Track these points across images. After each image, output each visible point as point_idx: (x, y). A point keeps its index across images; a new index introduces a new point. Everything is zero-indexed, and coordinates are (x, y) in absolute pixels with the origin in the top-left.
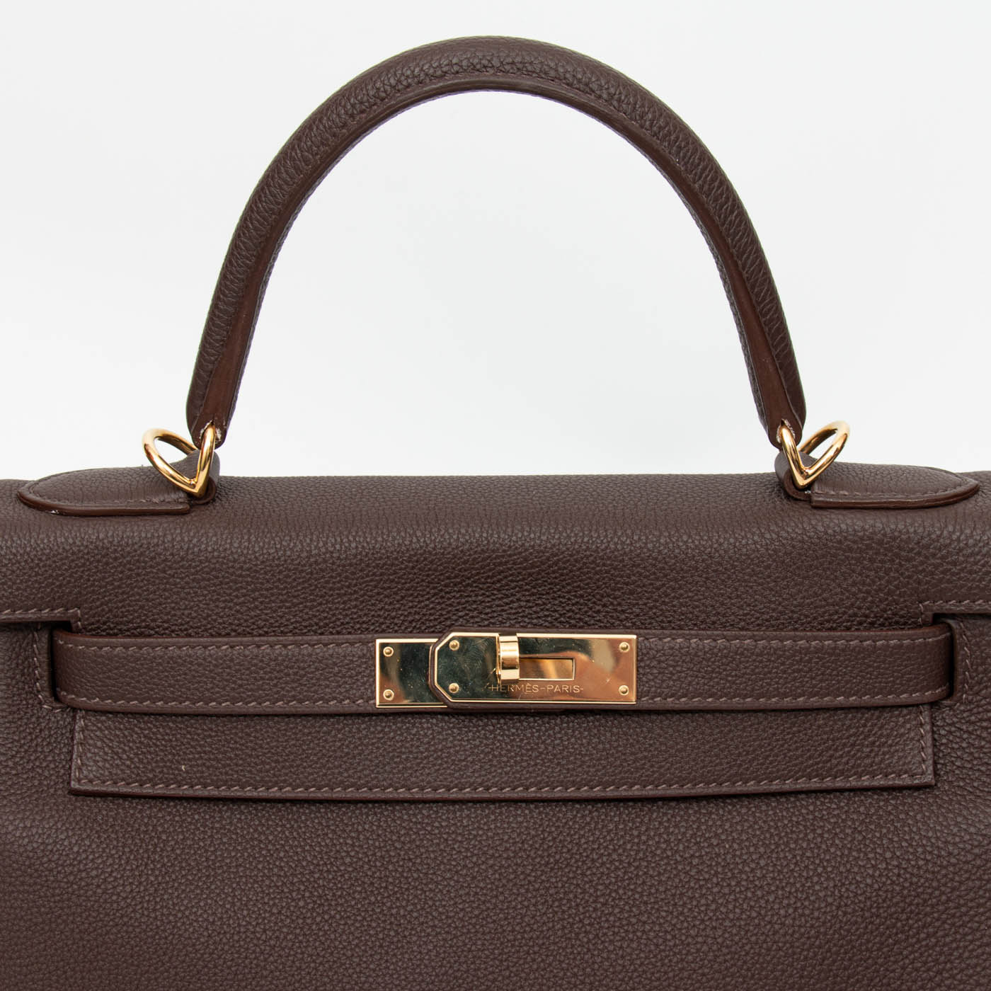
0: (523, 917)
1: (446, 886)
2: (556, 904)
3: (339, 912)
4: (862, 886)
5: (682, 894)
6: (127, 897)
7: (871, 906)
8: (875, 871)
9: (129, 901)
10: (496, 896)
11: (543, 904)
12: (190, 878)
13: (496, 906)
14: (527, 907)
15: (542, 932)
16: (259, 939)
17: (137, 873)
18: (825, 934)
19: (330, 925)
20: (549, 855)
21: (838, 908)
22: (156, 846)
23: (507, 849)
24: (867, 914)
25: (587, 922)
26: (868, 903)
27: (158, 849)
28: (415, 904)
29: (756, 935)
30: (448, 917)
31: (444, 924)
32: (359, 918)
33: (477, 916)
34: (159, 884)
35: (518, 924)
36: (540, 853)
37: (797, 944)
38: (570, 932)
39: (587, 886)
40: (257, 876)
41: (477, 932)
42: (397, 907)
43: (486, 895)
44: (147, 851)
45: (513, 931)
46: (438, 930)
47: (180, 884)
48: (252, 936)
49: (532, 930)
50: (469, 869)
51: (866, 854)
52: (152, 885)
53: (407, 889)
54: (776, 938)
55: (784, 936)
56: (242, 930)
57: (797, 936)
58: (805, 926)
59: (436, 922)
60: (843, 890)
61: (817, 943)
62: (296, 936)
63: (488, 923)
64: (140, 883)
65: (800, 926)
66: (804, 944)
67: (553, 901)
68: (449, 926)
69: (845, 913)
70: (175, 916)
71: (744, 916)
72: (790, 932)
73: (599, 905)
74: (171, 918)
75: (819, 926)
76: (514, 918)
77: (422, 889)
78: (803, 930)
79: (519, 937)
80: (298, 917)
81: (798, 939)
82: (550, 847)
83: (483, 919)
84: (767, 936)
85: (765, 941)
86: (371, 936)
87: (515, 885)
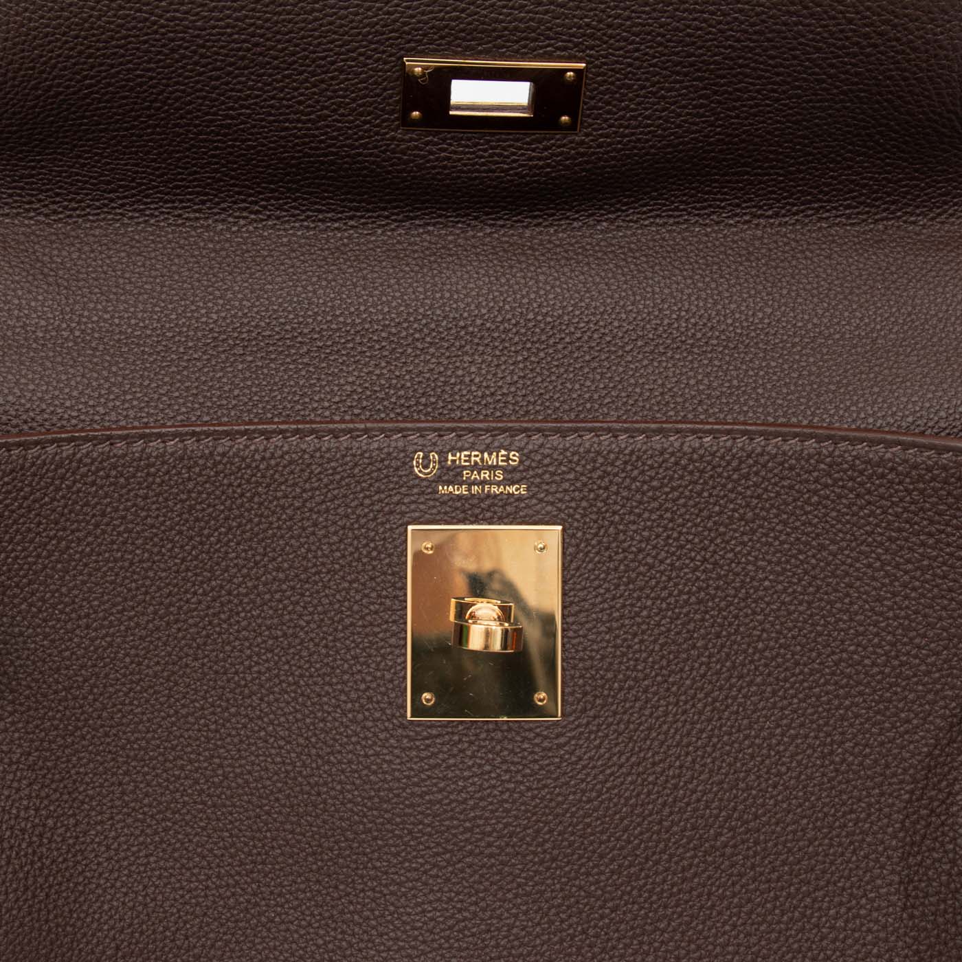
0: (511, 927)
1: (411, 889)
2: (553, 911)
3: (279, 915)
4: (935, 884)
5: (710, 894)
6: (12, 909)
7: (945, 911)
8: (952, 868)
9: (14, 912)
10: (476, 903)
11: (536, 912)
12: (88, 874)
13: (475, 914)
14: (516, 916)
15: (534, 947)
16: (179, 948)
17: (21, 875)
18: (886, 940)
19: (269, 930)
20: (545, 852)
21: (904, 909)
22: (41, 836)
23: (489, 845)
24: (941, 920)
25: (591, 932)
26: (942, 907)
27: (45, 841)
28: (372, 910)
29: (800, 941)
30: (414, 928)
31: (409, 936)
32: (303, 923)
33: (451, 928)
34: (50, 887)
35: (505, 937)
36: (532, 848)
37: (849, 952)
38: (571, 946)
39: (593, 888)
40: (172, 868)
41: (451, 947)
42: (350, 912)
43: (462, 901)
44: (30, 844)
45: (497, 946)
46: (401, 944)
47: (77, 884)
48: (171, 945)
49: (522, 945)
50: (441, 868)
51: (942, 845)
52: (42, 890)
53: (363, 891)
54: (824, 943)
55: (834, 941)
56: (159, 937)
57: (850, 941)
58: (860, 930)
59: (399, 934)
60: (911, 888)
61: (875, 951)
62: (227, 943)
63: (465, 936)
64: (26, 889)
65: (854, 930)
66: (858, 952)
67: (549, 909)
68: (415, 939)
69: (912, 917)
70: (73, 926)
71: (785, 918)
72: (841, 936)
73: (607, 911)
74: (69, 929)
75: (878, 931)
76: (498, 929)
77: (381, 892)
78: (857, 935)
79: (505, 953)
80: (228, 920)
81: (851, 947)
82: (546, 841)
83: (459, 931)
84: (813, 942)
85: (810, 949)
86: (319, 947)
87: (501, 888)
